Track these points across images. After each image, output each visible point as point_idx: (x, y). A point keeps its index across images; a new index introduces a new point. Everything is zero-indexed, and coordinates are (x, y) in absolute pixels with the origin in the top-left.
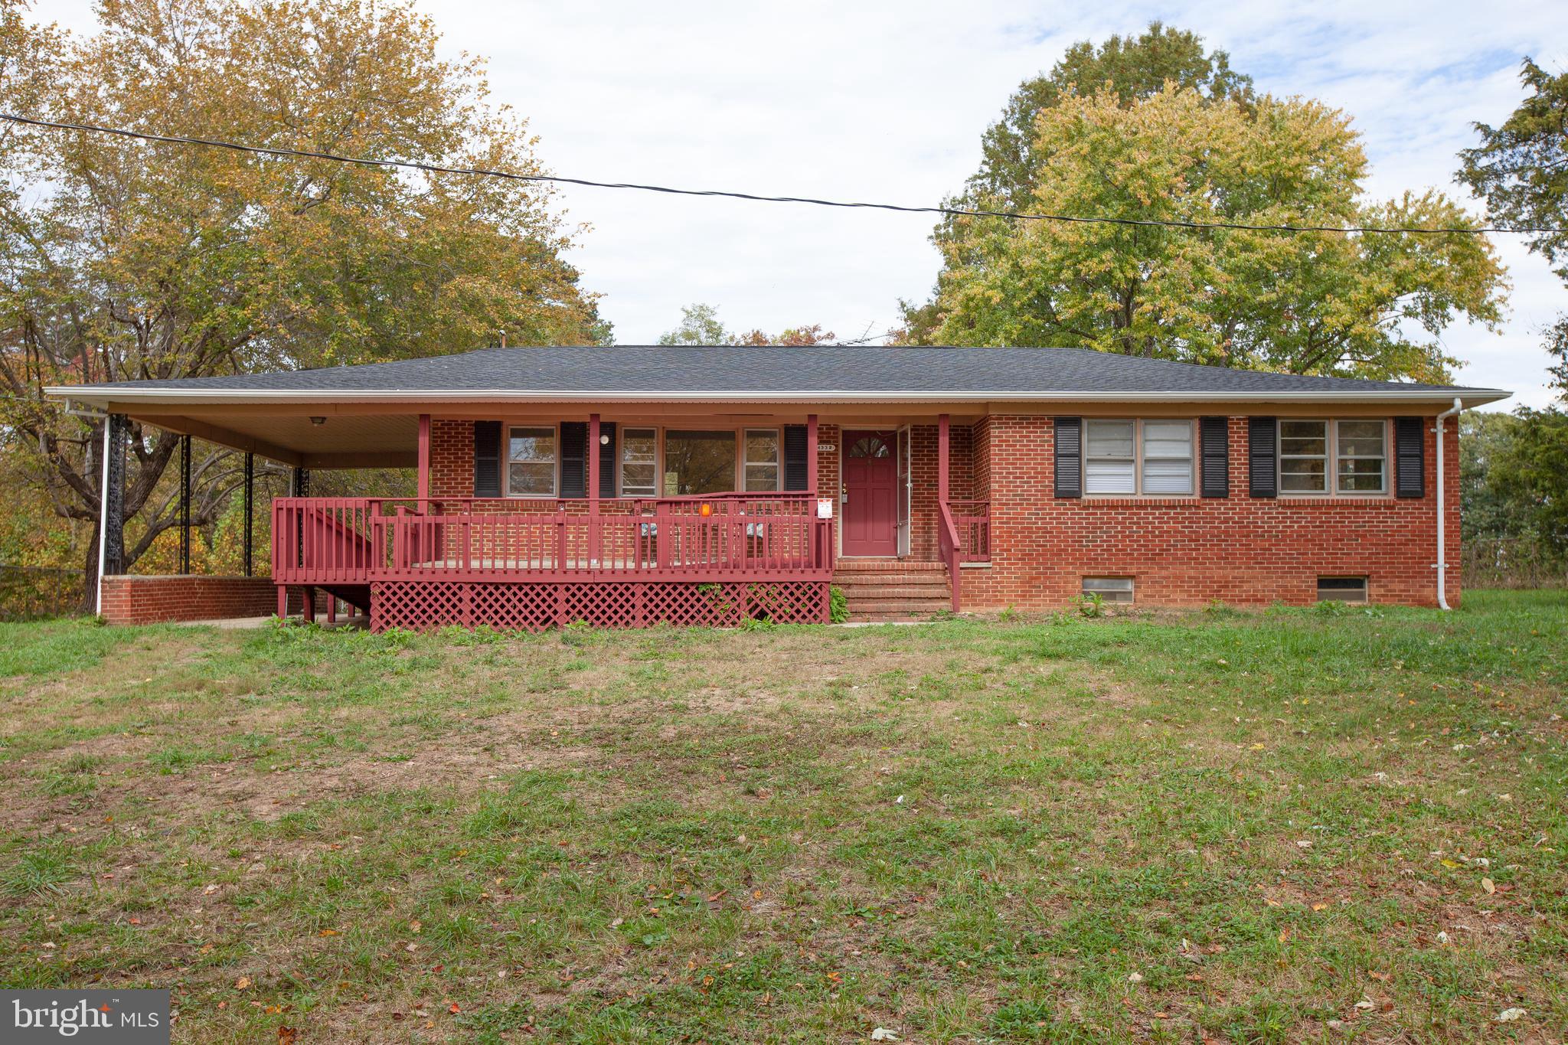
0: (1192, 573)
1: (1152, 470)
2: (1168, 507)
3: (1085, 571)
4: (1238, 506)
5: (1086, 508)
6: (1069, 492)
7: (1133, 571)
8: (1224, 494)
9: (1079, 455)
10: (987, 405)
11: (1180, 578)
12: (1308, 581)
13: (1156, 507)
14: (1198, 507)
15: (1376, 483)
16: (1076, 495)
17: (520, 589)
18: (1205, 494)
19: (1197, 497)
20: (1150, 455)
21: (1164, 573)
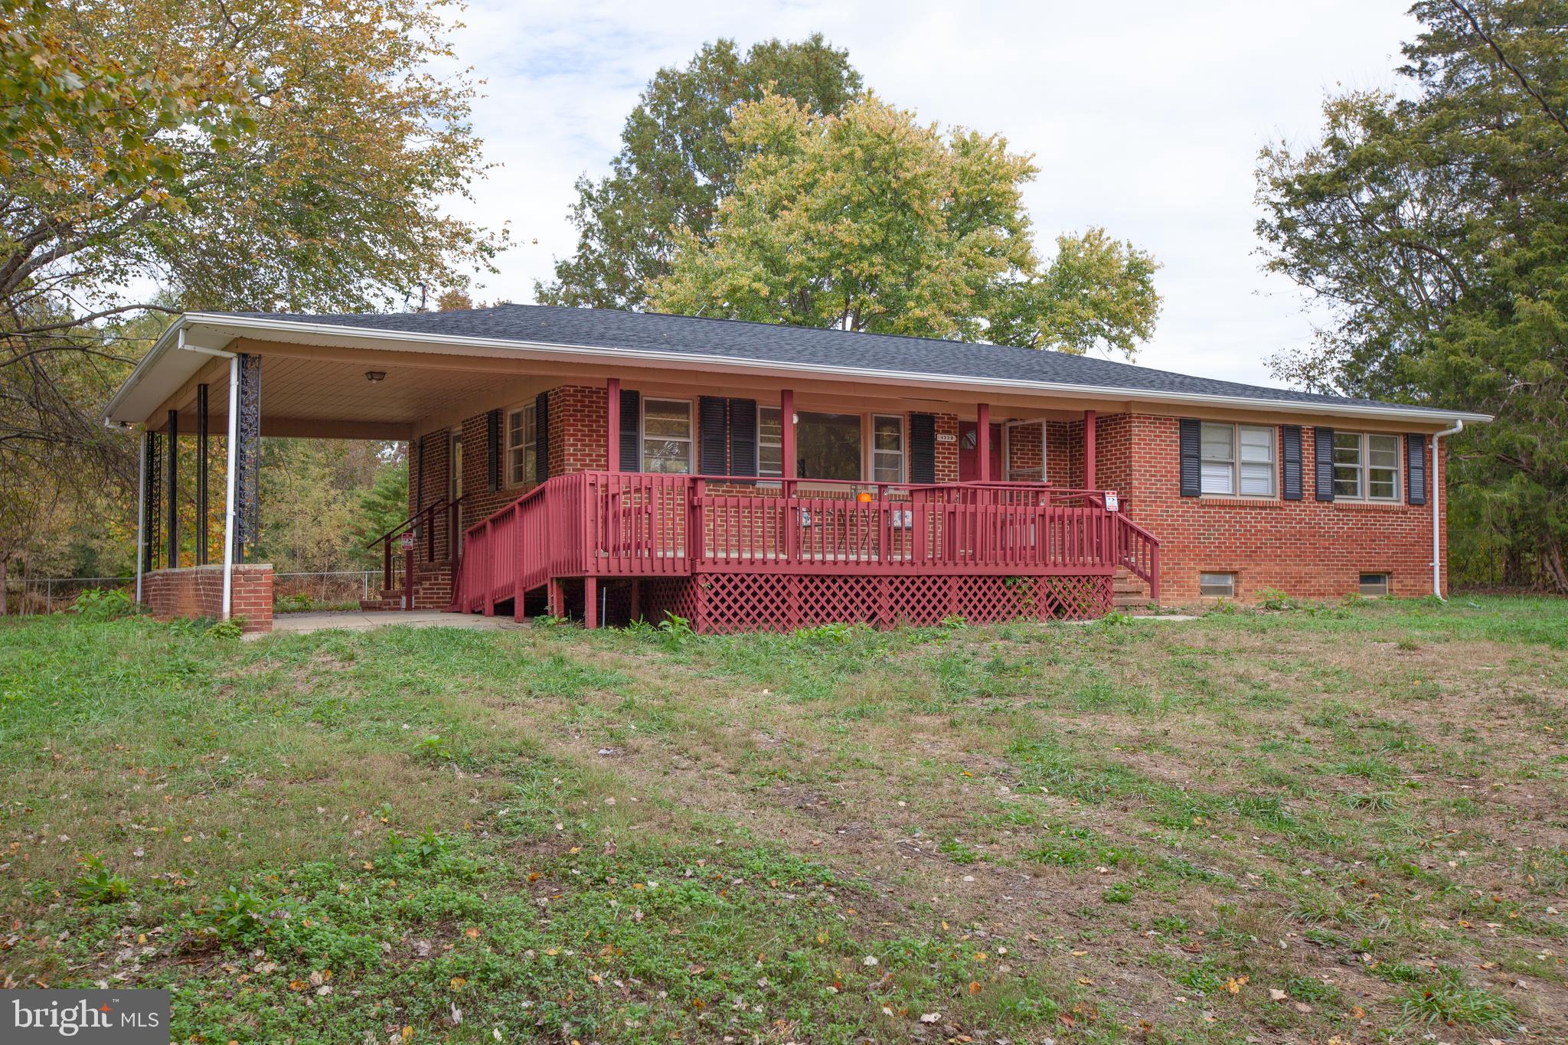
0: (1277, 569)
1: (1246, 473)
2: (1261, 508)
3: (1203, 567)
4: (1307, 510)
5: (1203, 506)
6: (1189, 490)
7: (1236, 567)
8: (1298, 498)
9: (1198, 457)
10: (1128, 403)
11: (1268, 573)
12: (1352, 577)
13: (1253, 508)
14: (1281, 508)
15: (1388, 491)
16: (1196, 493)
17: (846, 582)
18: (1286, 497)
19: (1277, 499)
20: (1245, 458)
21: (1258, 569)
